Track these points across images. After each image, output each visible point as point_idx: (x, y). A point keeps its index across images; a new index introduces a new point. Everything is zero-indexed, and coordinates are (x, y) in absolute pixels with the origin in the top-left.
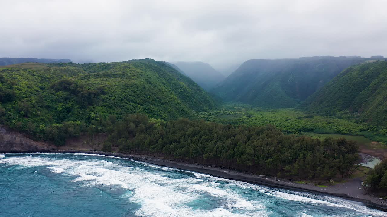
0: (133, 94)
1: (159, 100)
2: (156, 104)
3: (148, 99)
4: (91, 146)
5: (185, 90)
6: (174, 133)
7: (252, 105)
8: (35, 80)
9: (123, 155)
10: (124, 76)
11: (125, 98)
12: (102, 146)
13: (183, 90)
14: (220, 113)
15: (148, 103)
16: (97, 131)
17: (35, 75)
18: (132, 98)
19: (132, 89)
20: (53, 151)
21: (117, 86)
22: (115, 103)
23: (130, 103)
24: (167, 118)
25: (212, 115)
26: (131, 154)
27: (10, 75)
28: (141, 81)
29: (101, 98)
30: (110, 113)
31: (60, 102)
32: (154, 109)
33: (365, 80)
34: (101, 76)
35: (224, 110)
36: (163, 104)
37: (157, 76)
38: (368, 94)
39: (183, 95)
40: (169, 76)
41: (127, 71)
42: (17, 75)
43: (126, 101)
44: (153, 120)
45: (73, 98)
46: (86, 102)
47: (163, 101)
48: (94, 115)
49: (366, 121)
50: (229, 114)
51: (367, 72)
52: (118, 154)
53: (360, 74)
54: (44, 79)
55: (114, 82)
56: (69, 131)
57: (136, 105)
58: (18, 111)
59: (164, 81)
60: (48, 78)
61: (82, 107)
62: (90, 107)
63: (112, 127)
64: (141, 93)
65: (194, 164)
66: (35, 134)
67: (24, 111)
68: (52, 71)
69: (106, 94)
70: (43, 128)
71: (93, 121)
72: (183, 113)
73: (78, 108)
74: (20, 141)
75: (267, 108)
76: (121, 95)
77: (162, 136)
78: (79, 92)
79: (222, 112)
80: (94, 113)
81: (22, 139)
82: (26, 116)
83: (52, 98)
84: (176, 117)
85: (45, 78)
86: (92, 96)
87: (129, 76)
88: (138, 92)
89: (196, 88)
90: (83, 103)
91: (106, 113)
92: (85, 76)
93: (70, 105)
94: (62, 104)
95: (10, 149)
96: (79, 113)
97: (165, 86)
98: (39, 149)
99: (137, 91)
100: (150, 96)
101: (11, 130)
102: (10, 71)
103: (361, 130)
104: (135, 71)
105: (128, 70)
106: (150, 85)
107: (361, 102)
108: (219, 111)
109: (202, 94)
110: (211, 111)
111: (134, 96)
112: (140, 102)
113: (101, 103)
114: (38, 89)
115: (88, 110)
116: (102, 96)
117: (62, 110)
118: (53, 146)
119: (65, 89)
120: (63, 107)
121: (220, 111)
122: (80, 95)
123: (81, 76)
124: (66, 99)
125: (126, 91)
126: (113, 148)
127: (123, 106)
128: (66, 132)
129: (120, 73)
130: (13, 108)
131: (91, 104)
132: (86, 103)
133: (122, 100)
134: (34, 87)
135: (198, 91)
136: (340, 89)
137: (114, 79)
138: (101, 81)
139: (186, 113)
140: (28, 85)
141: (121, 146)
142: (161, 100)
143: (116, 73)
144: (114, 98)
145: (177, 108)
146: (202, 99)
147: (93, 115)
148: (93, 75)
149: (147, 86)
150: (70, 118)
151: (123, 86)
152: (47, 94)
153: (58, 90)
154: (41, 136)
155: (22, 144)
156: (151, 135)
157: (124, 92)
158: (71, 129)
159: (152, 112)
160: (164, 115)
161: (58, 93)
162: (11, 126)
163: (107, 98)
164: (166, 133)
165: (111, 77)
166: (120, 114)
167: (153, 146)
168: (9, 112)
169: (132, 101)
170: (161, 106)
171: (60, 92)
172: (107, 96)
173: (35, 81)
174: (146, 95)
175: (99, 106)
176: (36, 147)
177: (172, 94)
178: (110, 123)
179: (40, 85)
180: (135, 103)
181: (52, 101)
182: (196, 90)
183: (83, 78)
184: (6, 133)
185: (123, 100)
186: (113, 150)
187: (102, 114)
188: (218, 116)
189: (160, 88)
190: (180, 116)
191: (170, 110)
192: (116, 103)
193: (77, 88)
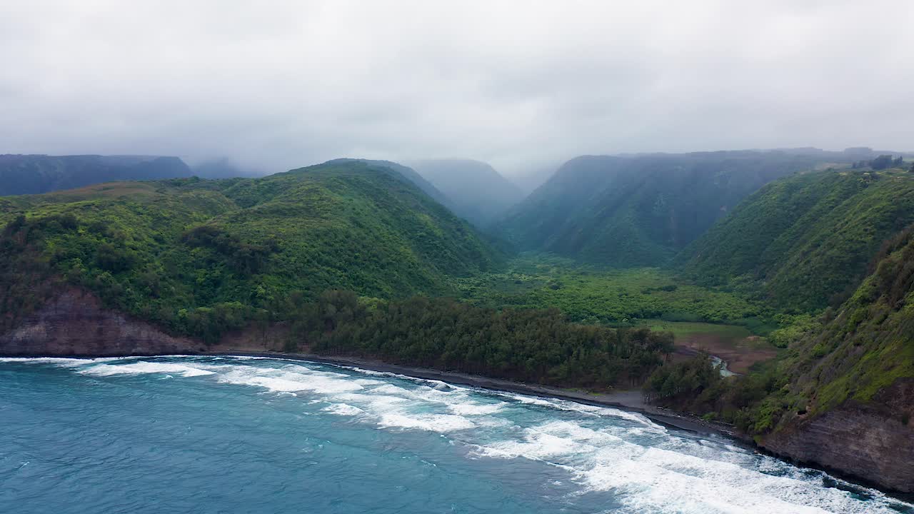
0: (327, 249)
1: (375, 259)
2: (371, 267)
3: (356, 257)
4: (264, 344)
5: (430, 234)
6: (399, 321)
7: (574, 261)
8: (144, 224)
9: (318, 357)
10: (308, 211)
11: (314, 259)
12: (281, 344)
13: (427, 233)
14: (501, 278)
15: (356, 266)
16: (272, 320)
17: (142, 214)
18: (327, 258)
19: (325, 240)
20: (201, 352)
21: (299, 235)
22: (296, 268)
23: (324, 267)
24: (392, 294)
25: (484, 284)
26: (329, 355)
27: (101, 216)
28: (343, 222)
29: (271, 260)
30: (289, 287)
31: (200, 267)
32: (366, 277)
33: (792, 213)
34: (266, 214)
35: (512, 273)
36: (383, 267)
37: (373, 205)
38: (788, 244)
39: (426, 243)
40: (397, 203)
41: (314, 201)
42: (112, 214)
43: (316, 264)
44: (364, 300)
45: (223, 259)
46: (248, 267)
47: (384, 261)
48: (263, 291)
49: (765, 298)
50: (518, 282)
51: (798, 195)
52: (309, 356)
53: (784, 200)
54: (158, 220)
55: (293, 227)
56: (226, 319)
57: (333, 270)
58: (141, 287)
59: (387, 217)
60: (165, 218)
61: (241, 276)
62: (254, 276)
63: (296, 312)
64: (343, 248)
65: (428, 368)
66: (172, 325)
67: (150, 286)
68: (171, 204)
69: (281, 251)
70: (184, 315)
71: (262, 302)
72: (423, 283)
73: (233, 278)
74: (148, 337)
75: (605, 267)
76: (307, 252)
77: (379, 325)
78: (233, 250)
79: (507, 277)
80: (263, 287)
81: (151, 333)
82: (153, 295)
83: (185, 261)
84: (408, 290)
85: (159, 217)
86: (258, 256)
87: (319, 212)
88: (337, 245)
89: (454, 227)
90: (243, 269)
91: (281, 286)
92: (238, 215)
93: (217, 273)
94: (204, 271)
95: (131, 350)
96: (236, 287)
97: (389, 227)
98: (179, 349)
99: (335, 244)
100: (359, 251)
101: (133, 318)
102: (97, 207)
103: (747, 316)
104: (329, 201)
105: (315, 197)
106: (359, 230)
107: (774, 259)
108: (499, 276)
109: (465, 240)
110: (485, 274)
111: (329, 254)
112: (340, 265)
113: (273, 269)
114: (152, 241)
115: (251, 281)
116: (275, 255)
117: (205, 281)
118: (201, 345)
119: (207, 243)
120: (207, 276)
121: (503, 276)
122: (235, 255)
123: (229, 215)
124: (210, 262)
125: (315, 245)
126: (300, 346)
127: (312, 273)
128: (222, 321)
129: (301, 205)
130: (131, 281)
131: (255, 271)
132: (248, 269)
133: (308, 261)
134: (145, 237)
135: (459, 233)
136: (740, 231)
137: (292, 220)
138: (268, 226)
139: (429, 283)
140: (135, 235)
141: (315, 344)
142: (379, 259)
143: (294, 205)
144: (296, 258)
145: (410, 273)
146: (465, 250)
147: (261, 290)
148: (252, 211)
149: (353, 233)
150: (220, 297)
151: (309, 234)
152: (175, 252)
153: (194, 245)
154: (181, 328)
155: (150, 342)
156: (362, 326)
157: (313, 246)
158: (229, 316)
159: (363, 283)
160: (386, 288)
161: (193, 251)
162: (134, 312)
163: (284, 260)
164: (387, 321)
165: (285, 214)
166: (306, 289)
167: (367, 342)
168: (129, 289)
169: (327, 264)
170: (380, 272)
171: (198, 249)
172: (282, 255)
173: (145, 226)
174: (352, 251)
175: (270, 275)
176: (173, 346)
177: (402, 244)
178: (292, 304)
179: (155, 233)
180: (331, 266)
181: (186, 265)
182: (454, 230)
183: (234, 220)
184: (124, 323)
185: (311, 262)
186: (301, 350)
187: (275, 288)
188: (495, 285)
189: (378, 234)
190: (416, 289)
191: (395, 277)
192: (298, 269)
193: (230, 241)
